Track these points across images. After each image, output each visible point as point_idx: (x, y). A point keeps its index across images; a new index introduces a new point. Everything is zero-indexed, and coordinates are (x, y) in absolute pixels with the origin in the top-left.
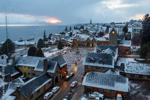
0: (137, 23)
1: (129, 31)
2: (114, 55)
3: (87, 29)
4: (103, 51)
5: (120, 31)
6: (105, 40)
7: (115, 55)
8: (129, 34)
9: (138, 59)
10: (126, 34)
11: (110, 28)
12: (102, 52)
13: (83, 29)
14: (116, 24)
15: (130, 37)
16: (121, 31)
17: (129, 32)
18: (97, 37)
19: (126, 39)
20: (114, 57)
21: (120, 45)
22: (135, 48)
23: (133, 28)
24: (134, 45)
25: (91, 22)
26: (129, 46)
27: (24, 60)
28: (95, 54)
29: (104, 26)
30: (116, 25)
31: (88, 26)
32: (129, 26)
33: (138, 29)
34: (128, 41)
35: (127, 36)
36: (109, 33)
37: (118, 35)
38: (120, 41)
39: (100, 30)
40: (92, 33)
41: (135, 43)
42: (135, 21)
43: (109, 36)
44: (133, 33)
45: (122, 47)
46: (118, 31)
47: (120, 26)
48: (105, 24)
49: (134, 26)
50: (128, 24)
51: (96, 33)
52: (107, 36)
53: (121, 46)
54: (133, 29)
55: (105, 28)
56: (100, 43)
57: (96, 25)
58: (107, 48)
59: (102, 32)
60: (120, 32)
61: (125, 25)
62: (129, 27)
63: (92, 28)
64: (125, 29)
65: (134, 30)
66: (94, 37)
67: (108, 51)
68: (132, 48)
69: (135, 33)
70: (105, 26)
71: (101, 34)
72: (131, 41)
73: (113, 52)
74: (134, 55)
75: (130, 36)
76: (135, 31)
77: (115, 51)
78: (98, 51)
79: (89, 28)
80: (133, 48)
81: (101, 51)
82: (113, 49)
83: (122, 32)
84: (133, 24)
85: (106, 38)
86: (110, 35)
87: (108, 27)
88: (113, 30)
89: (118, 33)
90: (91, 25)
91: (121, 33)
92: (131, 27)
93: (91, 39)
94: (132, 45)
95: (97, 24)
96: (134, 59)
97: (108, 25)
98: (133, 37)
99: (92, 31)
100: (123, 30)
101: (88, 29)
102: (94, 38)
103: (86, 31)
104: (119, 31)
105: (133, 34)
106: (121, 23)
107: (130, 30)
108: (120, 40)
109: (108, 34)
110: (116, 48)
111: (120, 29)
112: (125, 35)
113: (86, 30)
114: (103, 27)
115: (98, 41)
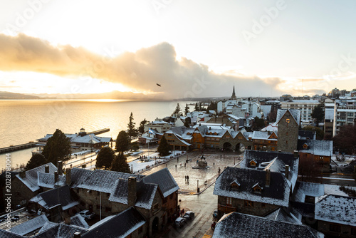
0: (348, 97)
1: (326, 117)
2: (289, 175)
3: (225, 110)
4: (262, 166)
5: (305, 116)
6: (266, 137)
7: (291, 175)
8: (329, 125)
9: (350, 188)
10: (321, 124)
11: (279, 110)
12: (260, 167)
13: (216, 112)
14: (295, 98)
15: (329, 132)
16: (307, 116)
17: (328, 121)
18: (249, 130)
19: (320, 137)
20: (288, 181)
21: (304, 151)
22: (343, 160)
23: (339, 110)
24: (341, 153)
25: (234, 94)
26: (327, 153)
27: (88, 178)
28: (243, 171)
29: (265, 105)
30: (295, 102)
31: (227, 103)
32: (327, 105)
33: (351, 114)
34: (324, 143)
35: (321, 128)
36: (277, 122)
37: (300, 126)
38: (306, 141)
39: (255, 114)
40: (236, 120)
41: (340, 148)
42: (344, 92)
43: (276, 129)
44: (337, 123)
45: (308, 156)
46: (299, 118)
47: (305, 105)
48: (267, 100)
49: (341, 104)
50: (326, 101)
51: (245, 120)
52: (273, 127)
53: (307, 154)
54: (338, 113)
55: (268, 109)
56: (255, 144)
57: (246, 102)
58: (272, 159)
59: (260, 117)
60: (305, 119)
61: (316, 103)
62: (328, 107)
63: (235, 108)
64: (318, 113)
65: (339, 115)
66: (240, 129)
67: (272, 166)
68: (334, 158)
69: (342, 123)
70: (269, 104)
71: (258, 124)
72: (331, 143)
73: (287, 168)
74: (340, 176)
75: (329, 130)
76: (344, 118)
77: (291, 165)
78: (248, 165)
79: (230, 108)
80: (338, 159)
81: (257, 165)
82: (286, 159)
83: (309, 119)
84: (337, 101)
85: (269, 133)
86: (279, 127)
87: (276, 106)
88: (288, 115)
89: (301, 122)
90: (234, 102)
91: (306, 121)
92: (333, 107)
93: (235, 134)
94: (334, 153)
95: (249, 99)
96: (339, 186)
97: (276, 101)
98: (337, 132)
99: (237, 115)
100: (313, 115)
101: (227, 111)
102: (240, 133)
103: (222, 116)
104: (303, 116)
105: (338, 125)
106: (308, 98)
107: (331, 114)
108: (305, 138)
109: (275, 124)
110: (295, 159)
111: (305, 112)
112: (318, 126)
113: (221, 114)
114: (262, 107)
115: (250, 139)
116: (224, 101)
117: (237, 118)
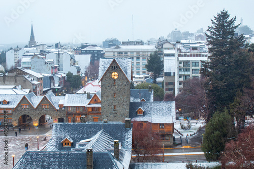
0: (191, 40)
1: (166, 70)
2: (118, 155)
3: (18, 63)
4: (81, 145)
5: (138, 68)
6: (84, 102)
7: (122, 154)
8: (169, 80)
9: (198, 164)
10: (159, 80)
11: (101, 60)
12: (77, 147)
13: (5, 66)
14: (124, 43)
15: (169, 90)
16: (141, 69)
17: (168, 74)
18: (56, 92)
19: (159, 98)
20: (118, 163)
21: (139, 119)
22: (189, 127)
23: (181, 59)
24: (186, 118)
25: (32, 37)
26: (168, 119)
28: (54, 155)
29: (82, 53)
30: (124, 48)
31: (21, 53)
32: (166, 52)
33: (196, 63)
34: (164, 105)
35: (160, 86)
36: (100, 78)
37: (132, 84)
38: (140, 104)
39: (67, 69)
40: (38, 79)
41: (186, 109)
42: (187, 35)
43: (99, 89)
44: (180, 77)
45: (145, 124)
46: (129, 72)
47: (138, 52)
48: (83, 47)
49: (184, 50)
50: (164, 46)
51: (51, 78)
52: (94, 87)
53: (142, 123)
54: (180, 63)
55: (84, 61)
56: (68, 114)
57: (54, 50)
58: (96, 133)
59: (75, 73)
60: (138, 73)
61: (152, 48)
62: (168, 55)
63: (35, 59)
64: (155, 64)
65: (182, 65)
66: (45, 92)
67: (97, 143)
68: (177, 126)
69: (186, 76)
70: (87, 53)
71: (72, 84)
72: (173, 104)
73: (116, 145)
74: (187, 150)
75: (170, 87)
76: (188, 70)
77: (122, 140)
78: (62, 145)
79: (27, 59)
80: (183, 128)
81: (73, 145)
82: (115, 133)
83: (144, 73)
84: (178, 46)
85: (89, 96)
86: (102, 86)
87: (96, 56)
88: (114, 67)
89: (132, 77)
90: (33, 50)
91: (140, 76)
92: (173, 55)
93: (36, 101)
94: (177, 119)
95: (57, 46)
96: (185, 164)
97: (97, 48)
98: (180, 90)
99: (39, 71)
100: (149, 67)
101: (23, 65)
102: (45, 99)
103: (15, 73)
104: (135, 69)
105: (181, 79)
106: (141, 43)
107: (170, 65)
108: (139, 100)
109: (97, 82)
110: (127, 131)
111: (138, 63)
112: (155, 82)
114: (77, 57)
115: (61, 106)
116: (17, 50)
117: (40, 76)
